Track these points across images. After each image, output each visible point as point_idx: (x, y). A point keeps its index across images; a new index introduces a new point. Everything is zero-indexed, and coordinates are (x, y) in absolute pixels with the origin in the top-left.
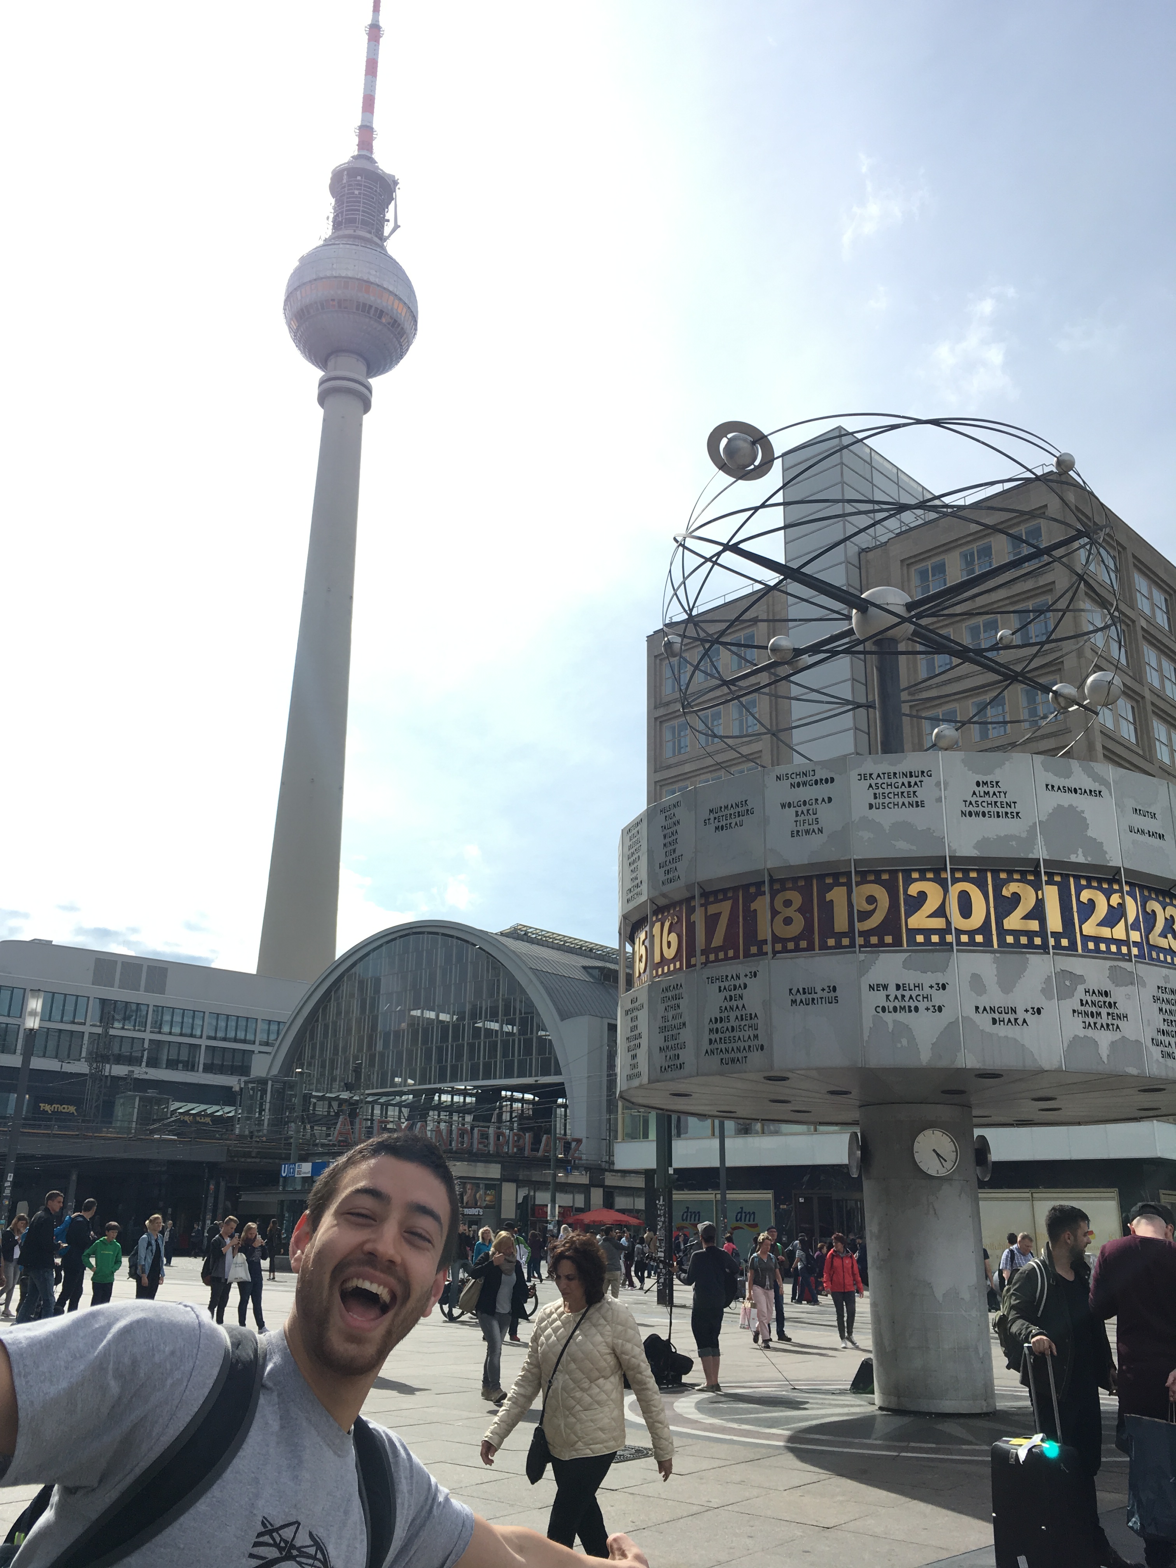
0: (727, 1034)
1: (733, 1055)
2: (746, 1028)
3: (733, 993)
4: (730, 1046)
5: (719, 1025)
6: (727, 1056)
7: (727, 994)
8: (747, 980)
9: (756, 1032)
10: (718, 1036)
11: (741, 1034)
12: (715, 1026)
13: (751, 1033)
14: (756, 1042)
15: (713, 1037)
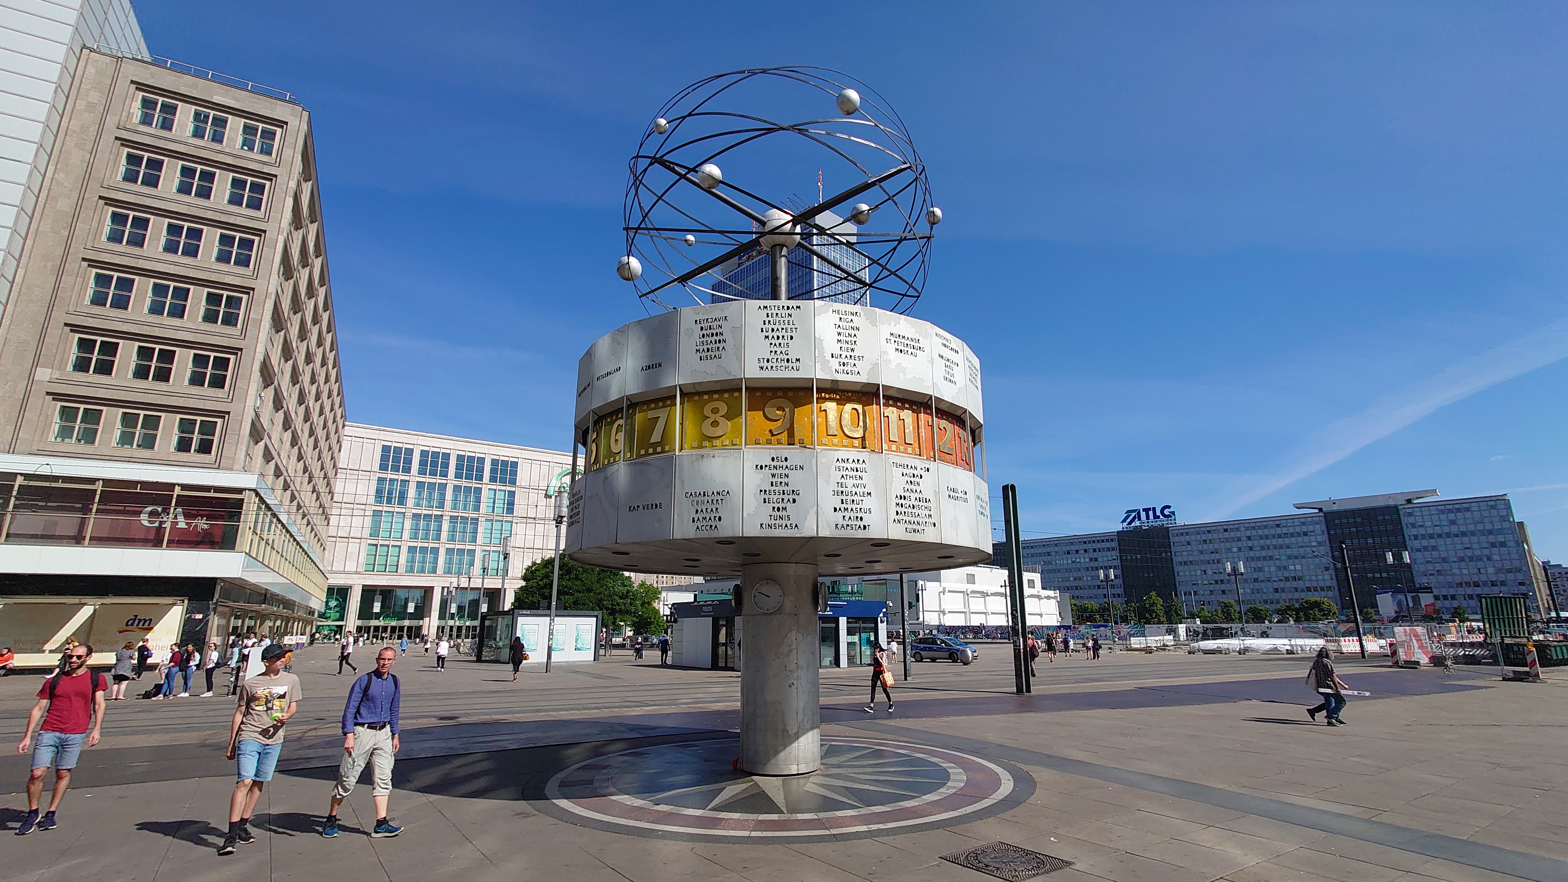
0: (910, 510)
1: (914, 527)
2: (923, 508)
3: (912, 479)
4: (912, 519)
5: (902, 501)
6: (909, 526)
7: (909, 479)
8: (922, 473)
9: (930, 513)
10: (903, 510)
11: (920, 512)
12: (901, 502)
13: (927, 513)
14: (930, 520)
15: (899, 509)
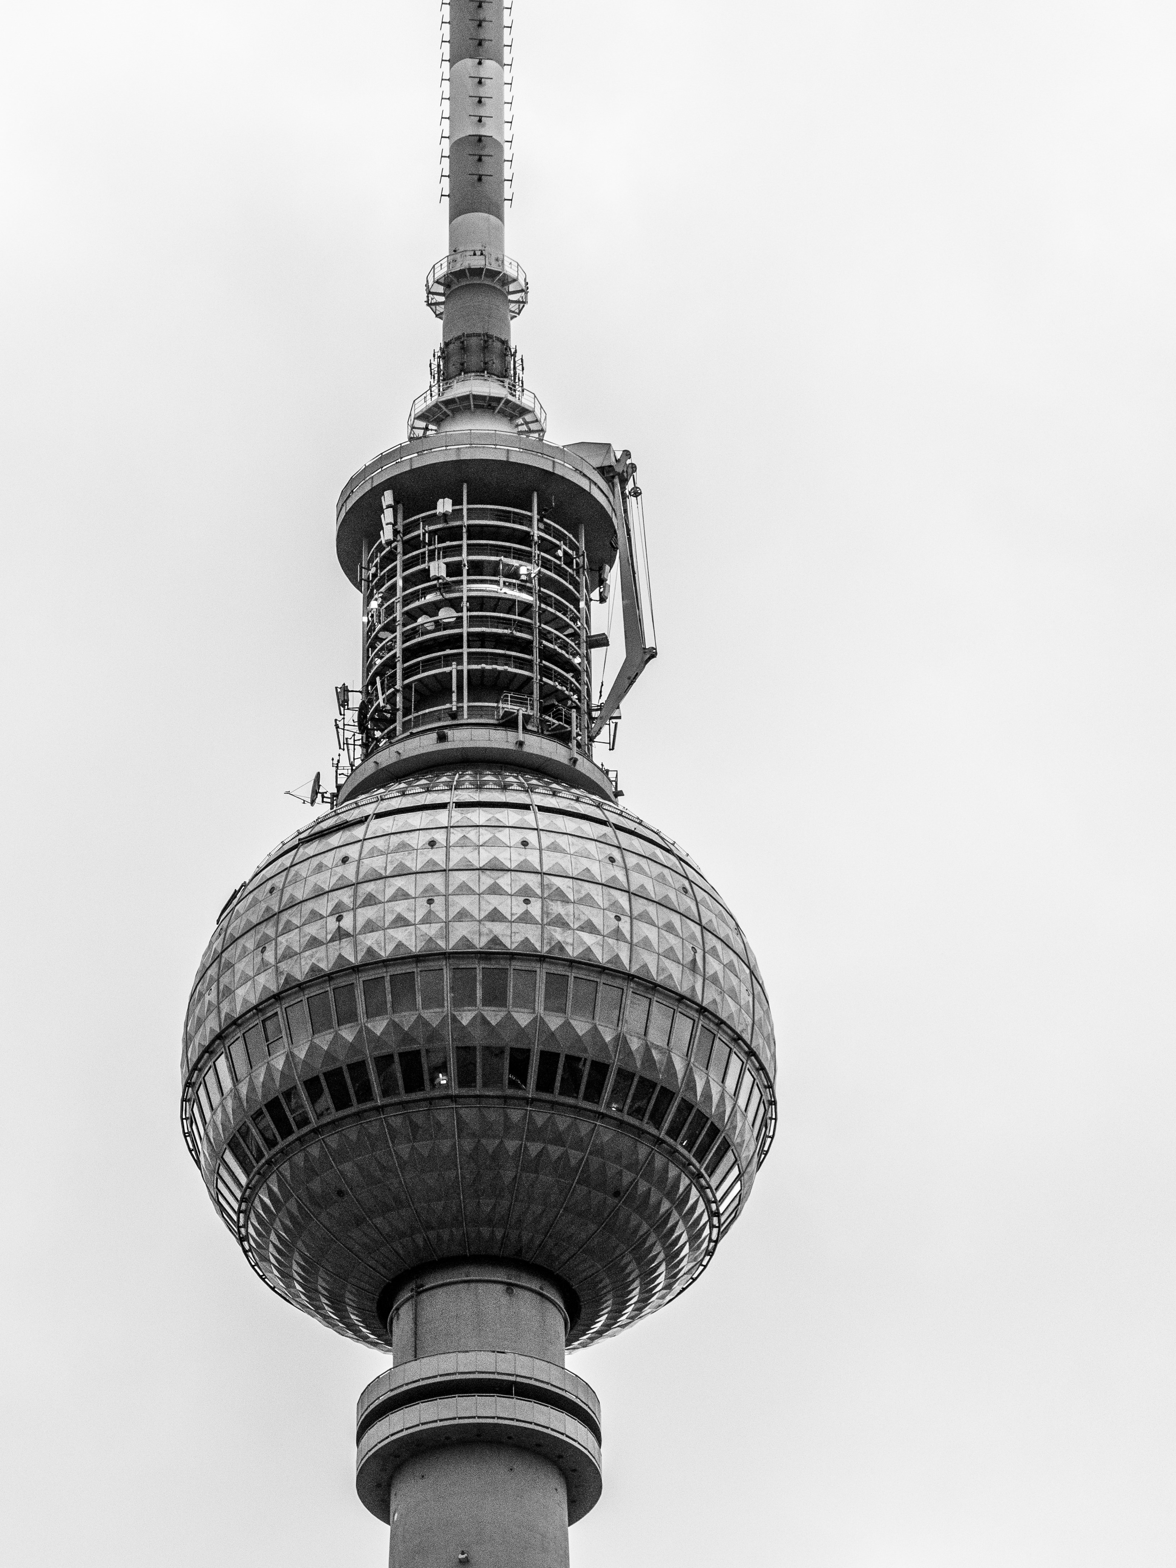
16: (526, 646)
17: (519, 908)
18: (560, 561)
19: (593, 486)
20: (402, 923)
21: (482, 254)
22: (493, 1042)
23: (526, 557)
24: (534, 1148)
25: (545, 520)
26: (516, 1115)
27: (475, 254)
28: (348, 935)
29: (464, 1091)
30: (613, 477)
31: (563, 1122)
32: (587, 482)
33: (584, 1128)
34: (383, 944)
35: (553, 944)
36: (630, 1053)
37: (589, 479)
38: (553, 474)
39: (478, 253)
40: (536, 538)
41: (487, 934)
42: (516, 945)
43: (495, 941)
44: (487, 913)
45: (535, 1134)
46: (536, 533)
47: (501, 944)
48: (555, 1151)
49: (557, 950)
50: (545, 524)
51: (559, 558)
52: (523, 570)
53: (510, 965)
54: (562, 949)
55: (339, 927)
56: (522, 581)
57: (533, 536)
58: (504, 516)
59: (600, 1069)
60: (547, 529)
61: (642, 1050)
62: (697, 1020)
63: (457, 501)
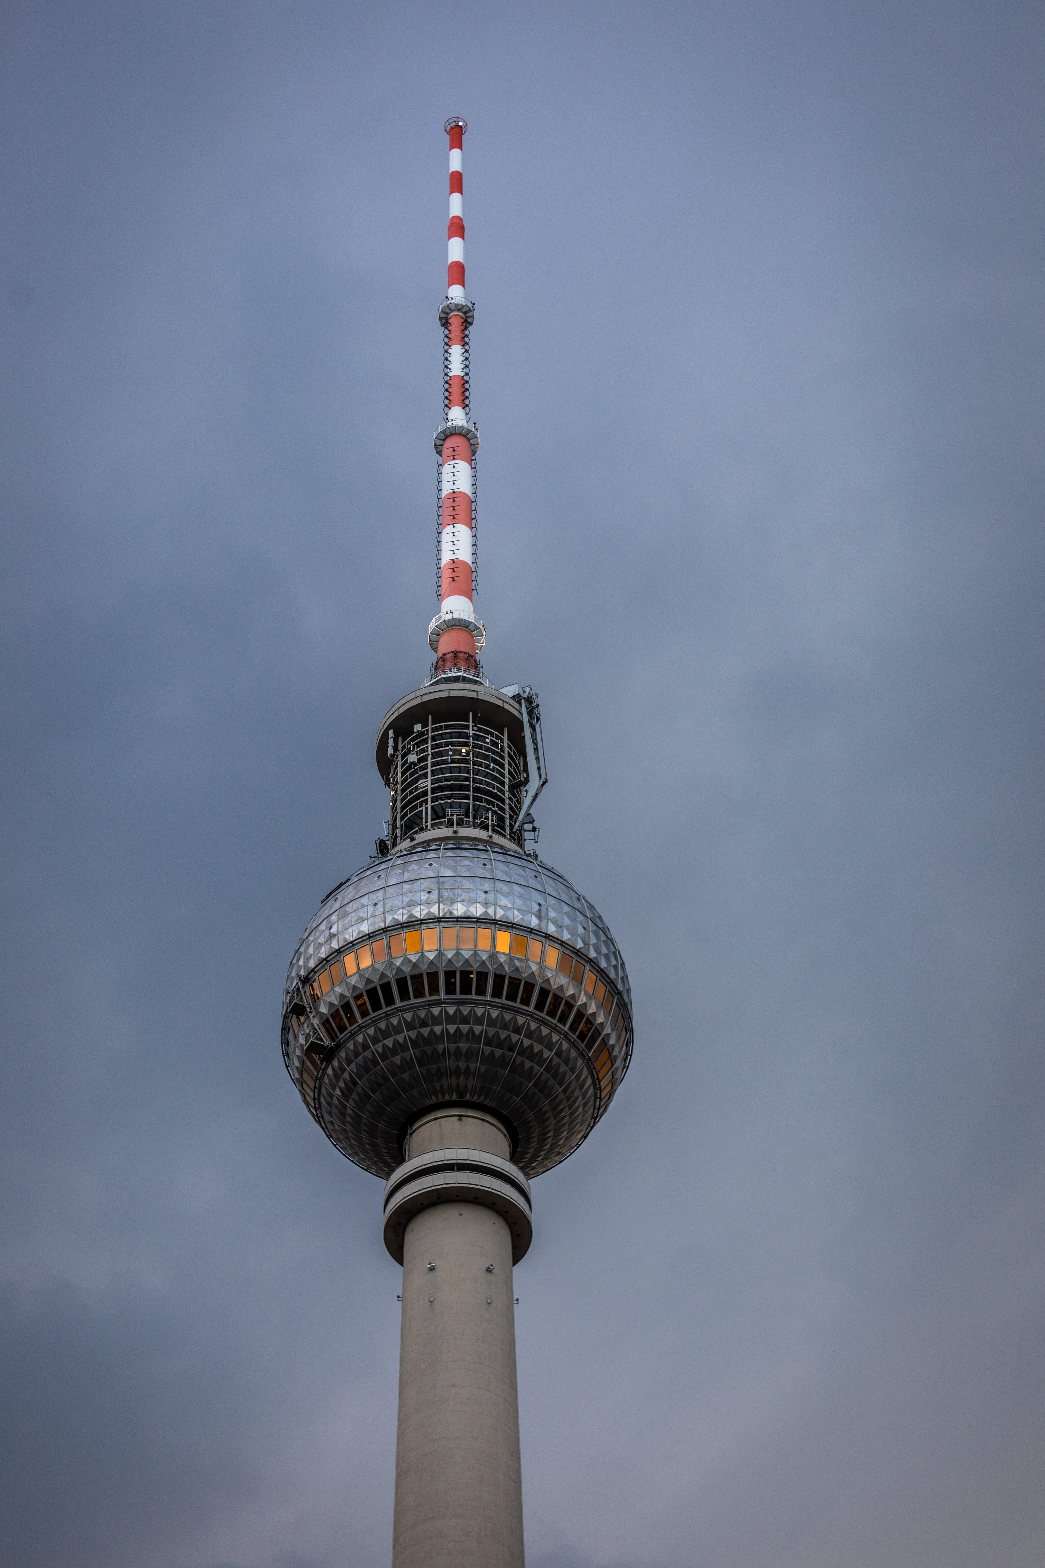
16: (466, 788)
17: (424, 896)
18: (489, 745)
19: (505, 704)
20: (361, 920)
21: (451, 612)
22: (416, 972)
23: (465, 745)
24: (452, 1029)
25: (478, 725)
26: (436, 1011)
27: (447, 613)
28: (335, 935)
29: (405, 1003)
30: (521, 700)
31: (465, 1010)
32: (502, 702)
33: (480, 1011)
34: (351, 934)
35: (445, 911)
36: (501, 965)
37: (501, 700)
38: (477, 699)
39: (449, 612)
40: (471, 734)
41: (407, 914)
42: (423, 916)
43: (411, 916)
44: (406, 903)
45: (451, 1020)
46: (471, 732)
47: (415, 917)
48: (465, 1028)
49: (448, 914)
50: (478, 727)
51: (488, 743)
52: (464, 750)
53: (421, 927)
54: (451, 913)
55: (330, 933)
56: (463, 756)
57: (469, 733)
58: (453, 727)
59: (482, 976)
60: (480, 730)
61: (508, 961)
62: (544, 942)
63: (425, 725)
